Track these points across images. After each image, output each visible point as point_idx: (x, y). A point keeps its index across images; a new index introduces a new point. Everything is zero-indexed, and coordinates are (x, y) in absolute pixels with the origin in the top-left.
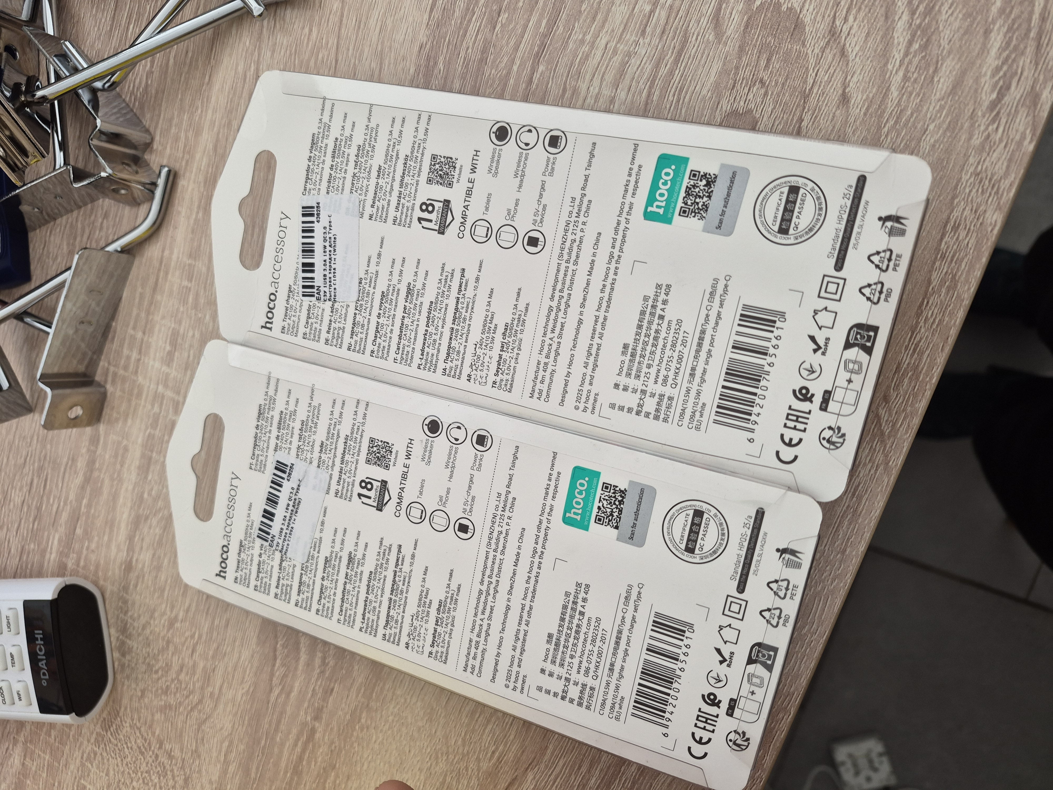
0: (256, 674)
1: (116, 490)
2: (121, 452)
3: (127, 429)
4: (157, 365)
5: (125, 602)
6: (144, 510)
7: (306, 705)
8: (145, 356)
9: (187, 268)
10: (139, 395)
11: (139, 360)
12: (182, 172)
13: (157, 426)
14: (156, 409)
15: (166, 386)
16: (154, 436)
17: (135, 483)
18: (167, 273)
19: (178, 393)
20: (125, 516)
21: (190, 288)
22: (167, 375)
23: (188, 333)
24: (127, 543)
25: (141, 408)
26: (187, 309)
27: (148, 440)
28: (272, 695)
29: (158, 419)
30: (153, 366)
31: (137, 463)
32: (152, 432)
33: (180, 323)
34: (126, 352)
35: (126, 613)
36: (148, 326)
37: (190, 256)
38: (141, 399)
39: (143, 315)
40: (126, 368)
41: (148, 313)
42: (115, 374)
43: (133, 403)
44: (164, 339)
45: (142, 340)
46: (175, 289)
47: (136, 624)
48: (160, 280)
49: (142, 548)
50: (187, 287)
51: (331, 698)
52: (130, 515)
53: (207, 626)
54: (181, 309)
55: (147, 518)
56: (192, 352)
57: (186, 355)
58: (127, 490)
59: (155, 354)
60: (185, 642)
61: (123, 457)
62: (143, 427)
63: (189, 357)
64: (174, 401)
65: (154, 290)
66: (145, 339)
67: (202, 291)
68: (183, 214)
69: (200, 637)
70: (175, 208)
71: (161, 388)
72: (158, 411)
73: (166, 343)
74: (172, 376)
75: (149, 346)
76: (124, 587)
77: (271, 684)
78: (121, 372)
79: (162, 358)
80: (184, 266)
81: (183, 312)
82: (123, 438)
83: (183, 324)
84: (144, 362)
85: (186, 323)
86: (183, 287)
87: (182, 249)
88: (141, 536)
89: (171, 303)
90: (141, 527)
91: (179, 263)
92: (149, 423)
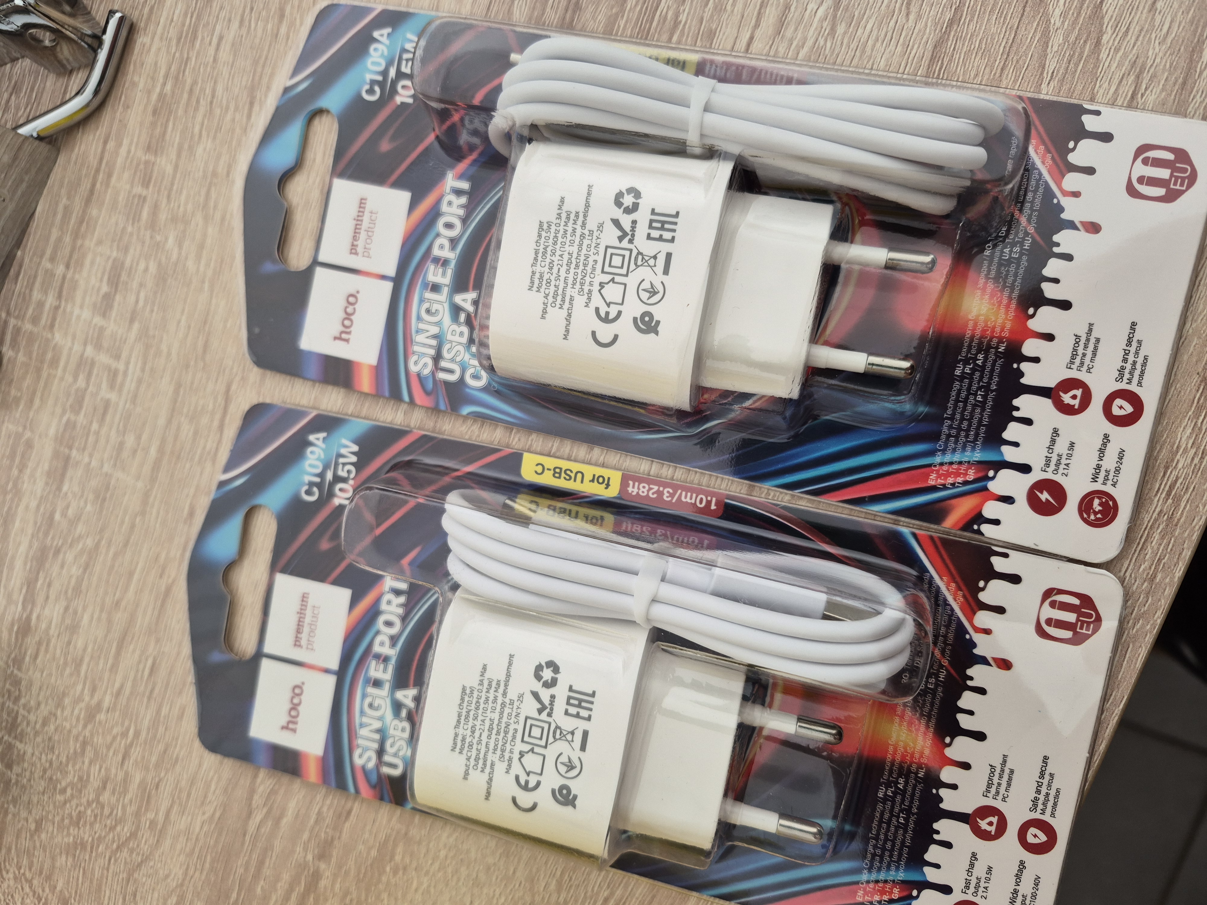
0: (226, 790)
1: (10, 508)
2: (20, 449)
4: (86, 314)
5: (17, 683)
6: (53, 538)
7: (305, 836)
8: (67, 301)
9: (142, 166)
10: (55, 362)
11: (57, 308)
12: (142, 25)
13: (81, 407)
14: (81, 382)
15: (98, 347)
16: (75, 423)
17: (41, 497)
18: (109, 175)
19: (117, 357)
20: (23, 548)
21: (145, 198)
22: (102, 330)
23: (137, 264)
24: (24, 591)
25: (56, 381)
26: (139, 228)
27: (65, 430)
28: (251, 822)
29: (83, 399)
30: (79, 317)
31: (46, 467)
32: (73, 418)
33: (126, 250)
34: (36, 295)
35: (17, 699)
36: (75, 257)
37: (148, 149)
38: (57, 368)
39: (67, 239)
40: (35, 320)
41: (76, 235)
42: (17, 331)
43: (44, 374)
44: (99, 275)
45: (64, 277)
46: (120, 199)
47: (32, 717)
48: (98, 185)
49: (47, 598)
50: (140, 196)
51: (347, 825)
52: (30, 547)
53: (148, 718)
54: (130, 229)
55: (58, 551)
56: (142, 295)
57: (132, 298)
58: (27, 507)
59: (84, 299)
60: (111, 744)
62: (59, 410)
63: (137, 302)
64: (110, 370)
65: (88, 201)
66: (69, 276)
67: (165, 201)
68: (141, 86)
69: (137, 734)
70: (129, 77)
71: (90, 351)
73: (101, 280)
74: (108, 332)
75: (74, 286)
76: (15, 661)
77: (250, 805)
79: (95, 305)
80: (138, 165)
81: (131, 234)
82: (25, 428)
83: (131, 251)
84: (64, 311)
85: (135, 250)
86: (134, 196)
87: (135, 140)
88: (48, 580)
89: (113, 220)
90: (47, 565)
91: (129, 160)
92: (69, 403)
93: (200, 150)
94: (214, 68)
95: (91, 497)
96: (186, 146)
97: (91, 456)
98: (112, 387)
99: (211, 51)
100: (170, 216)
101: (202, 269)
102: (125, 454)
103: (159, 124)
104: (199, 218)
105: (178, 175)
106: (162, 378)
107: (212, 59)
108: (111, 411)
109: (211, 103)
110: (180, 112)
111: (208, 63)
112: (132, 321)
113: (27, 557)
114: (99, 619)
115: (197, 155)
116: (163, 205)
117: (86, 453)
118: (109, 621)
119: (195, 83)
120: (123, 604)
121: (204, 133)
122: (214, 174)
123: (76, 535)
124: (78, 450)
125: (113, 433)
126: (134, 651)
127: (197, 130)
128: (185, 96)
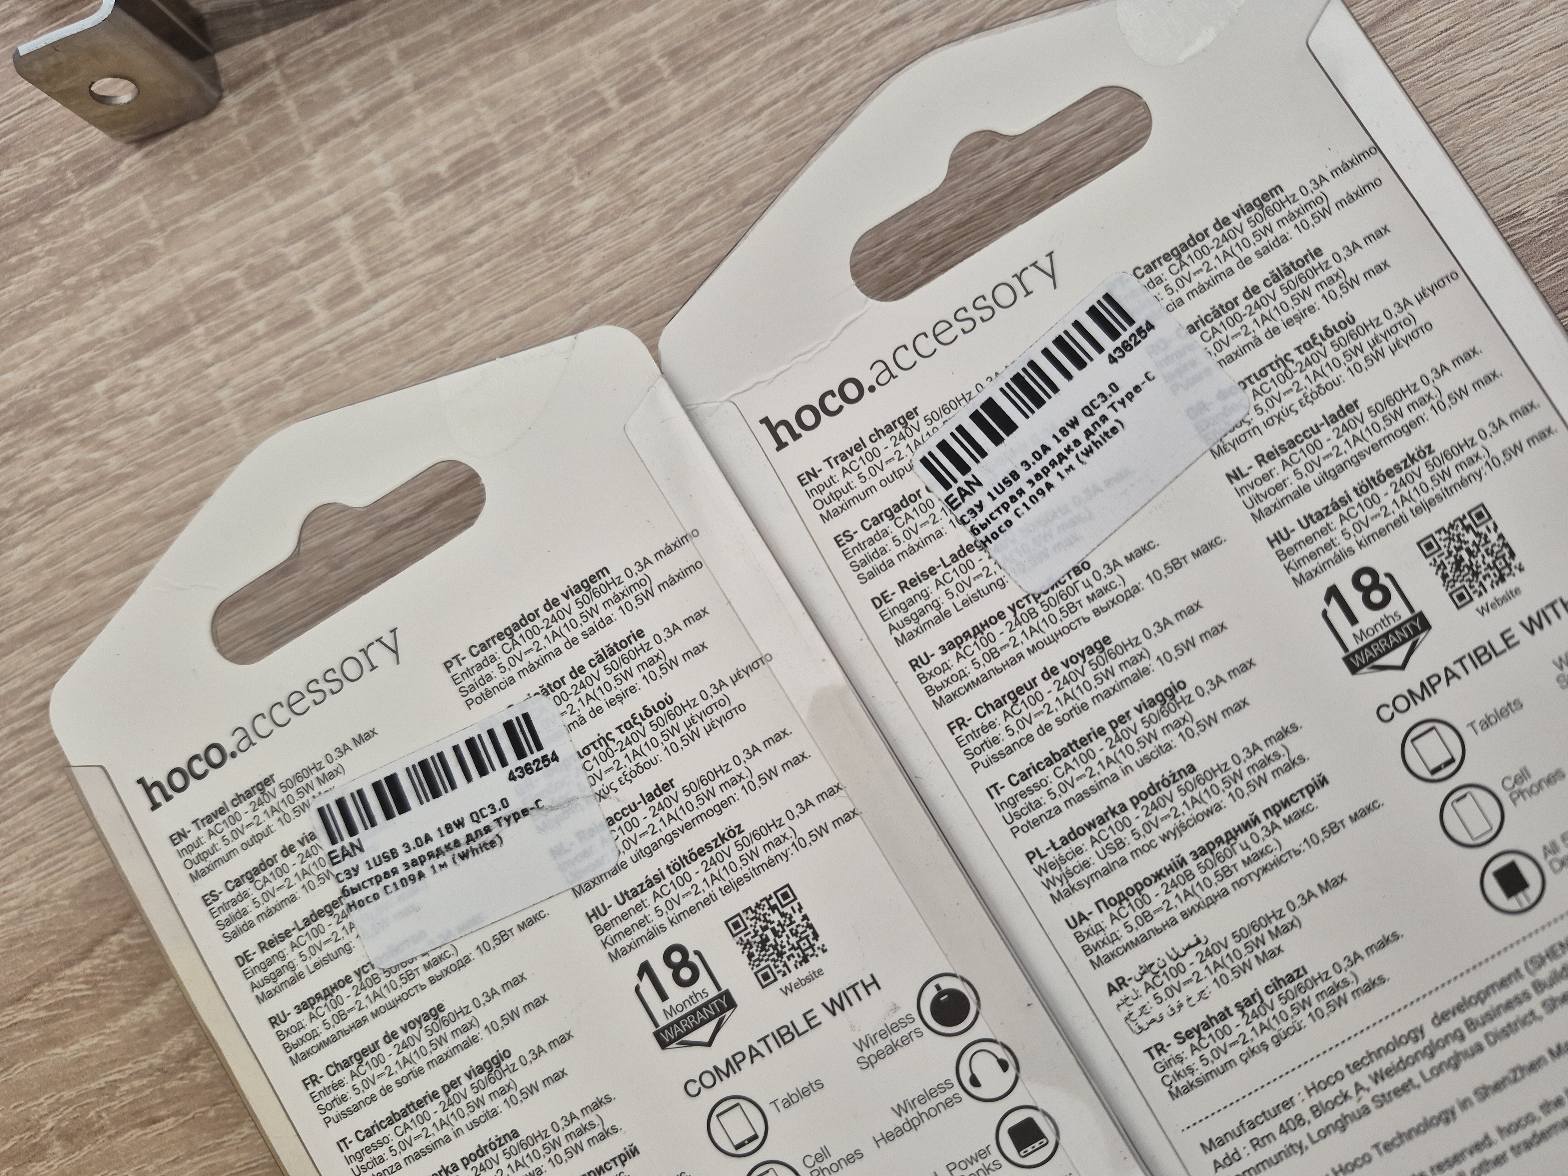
3: (187, 221)
61: (123, 262)
72: (294, 260)
78: (289, 104)
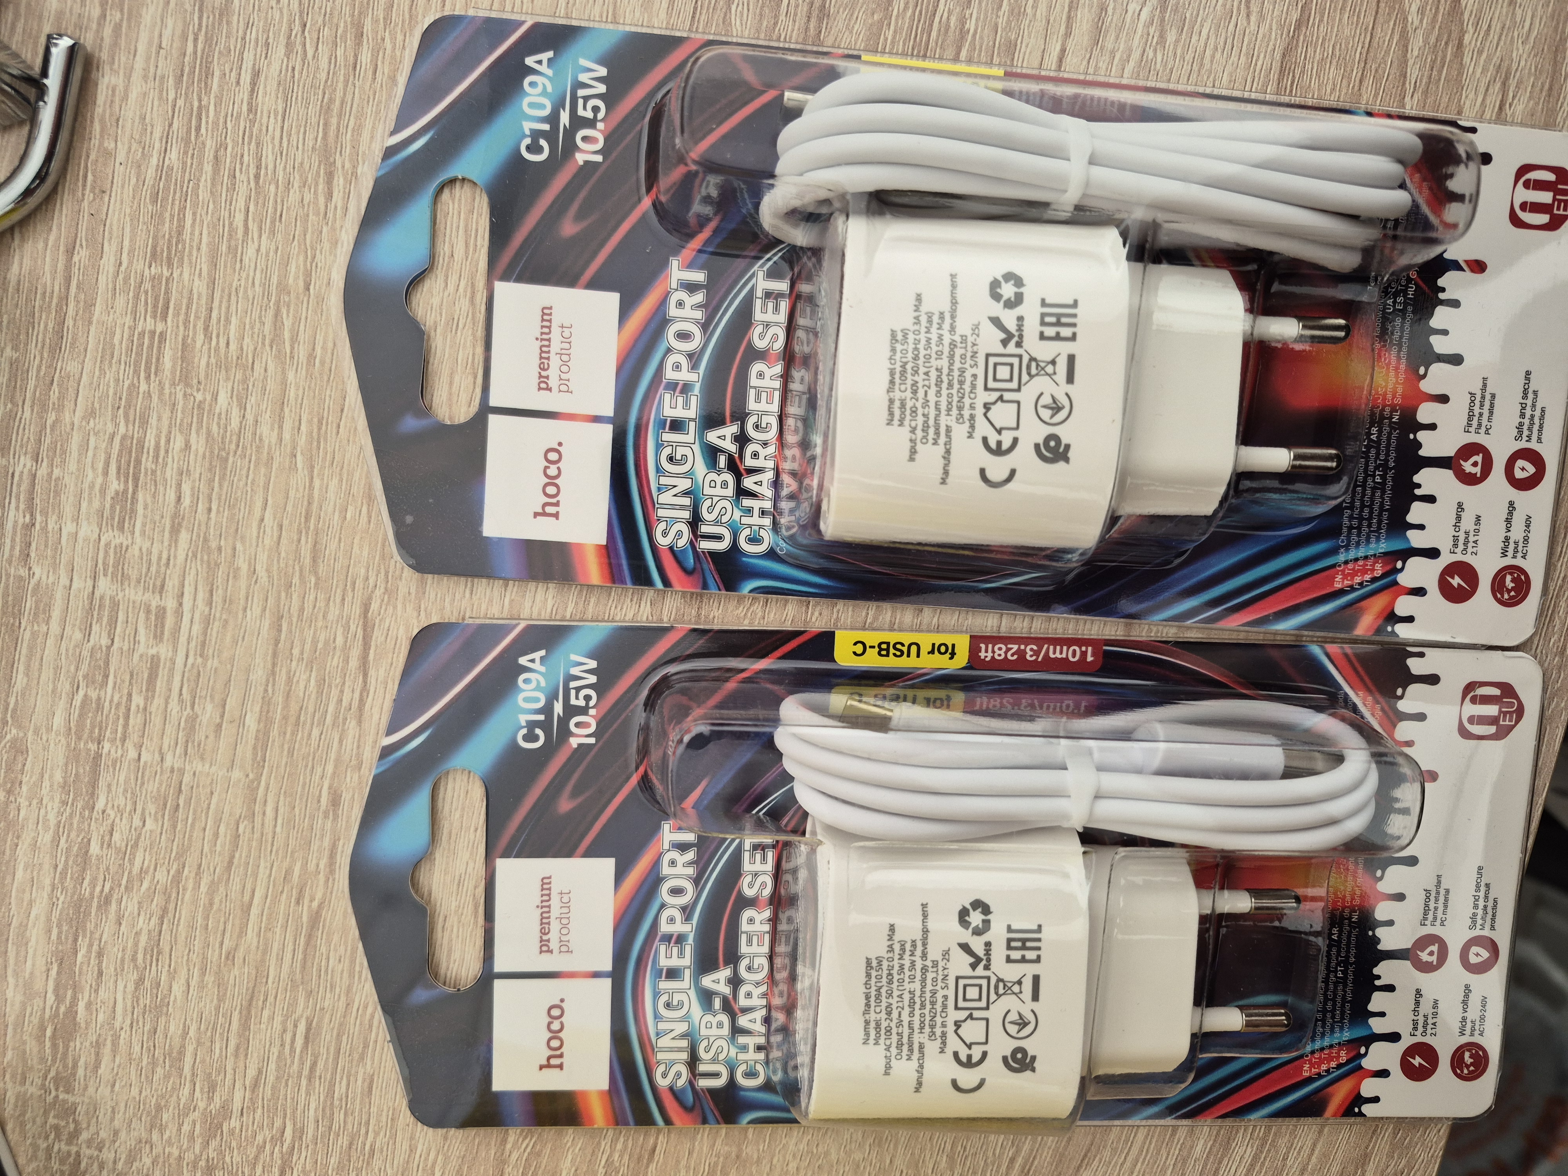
4: (88, 530)
5: (69, 1111)
6: (93, 885)
8: (46, 515)
9: (147, 285)
10: (43, 612)
11: (29, 526)
12: (104, 56)
13: (106, 676)
14: (98, 637)
15: (121, 577)
16: (99, 702)
17: (59, 825)
19: (159, 590)
20: (39, 909)
21: (163, 336)
22: (121, 551)
23: (168, 440)
24: (54, 973)
25: (50, 641)
26: (161, 384)
27: (82, 715)
29: (107, 664)
30: (73, 535)
31: (58, 777)
32: (93, 694)
33: (144, 422)
35: (74, 1135)
36: (48, 441)
37: (154, 256)
38: (48, 621)
41: (42, 407)
43: (26, 634)
44: (100, 466)
45: (33, 477)
46: (117, 340)
47: (107, 1155)
48: (69, 322)
49: (100, 973)
50: (153, 333)
52: (52, 905)
53: (313, 1106)
54: (143, 387)
55: (105, 900)
56: (186, 488)
57: (171, 495)
58: (34, 845)
59: (77, 506)
60: (256, 1158)
62: (65, 686)
63: (179, 499)
65: (56, 349)
66: (42, 472)
67: (200, 338)
68: (121, 157)
69: (299, 1133)
70: (95, 142)
71: (104, 585)
73: (106, 473)
74: (133, 552)
75: (55, 488)
76: (57, 1080)
79: (100, 513)
80: (140, 284)
81: (149, 395)
83: (153, 421)
84: (44, 529)
85: (159, 419)
86: (142, 334)
87: (126, 243)
88: (95, 947)
89: (110, 376)
90: (90, 926)
91: (121, 276)
92: (81, 674)
93: (251, 251)
94: (253, 122)
95: (152, 808)
96: (224, 248)
97: (139, 747)
98: (158, 637)
99: (243, 94)
100: (213, 360)
101: (287, 436)
102: (200, 735)
103: (167, 215)
104: (268, 357)
105: (217, 296)
106: (245, 610)
107: (245, 108)
108: (163, 673)
109: (257, 177)
110: (203, 194)
111: (239, 114)
112: (175, 530)
113: (49, 920)
114: (202, 986)
115: (246, 260)
116: (199, 344)
117: (129, 745)
118: (220, 984)
119: (222, 146)
120: (240, 955)
121: (253, 226)
122: (283, 288)
123: (136, 870)
124: (113, 741)
125: (174, 705)
126: (272, 1018)
127: (239, 219)
128: (208, 168)
